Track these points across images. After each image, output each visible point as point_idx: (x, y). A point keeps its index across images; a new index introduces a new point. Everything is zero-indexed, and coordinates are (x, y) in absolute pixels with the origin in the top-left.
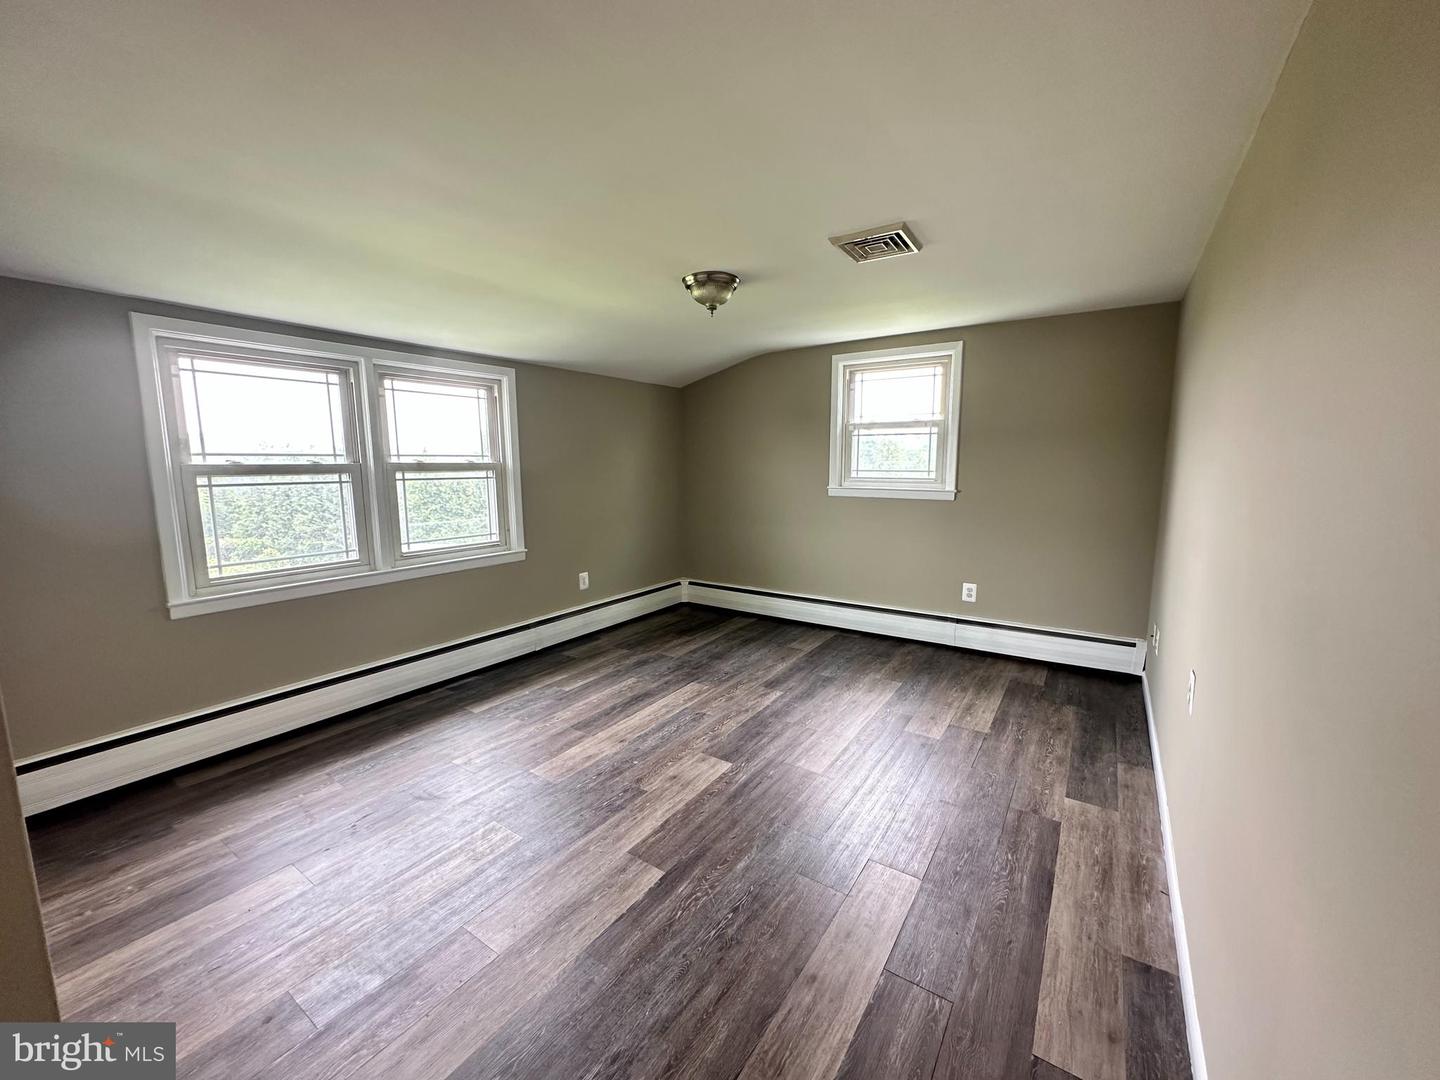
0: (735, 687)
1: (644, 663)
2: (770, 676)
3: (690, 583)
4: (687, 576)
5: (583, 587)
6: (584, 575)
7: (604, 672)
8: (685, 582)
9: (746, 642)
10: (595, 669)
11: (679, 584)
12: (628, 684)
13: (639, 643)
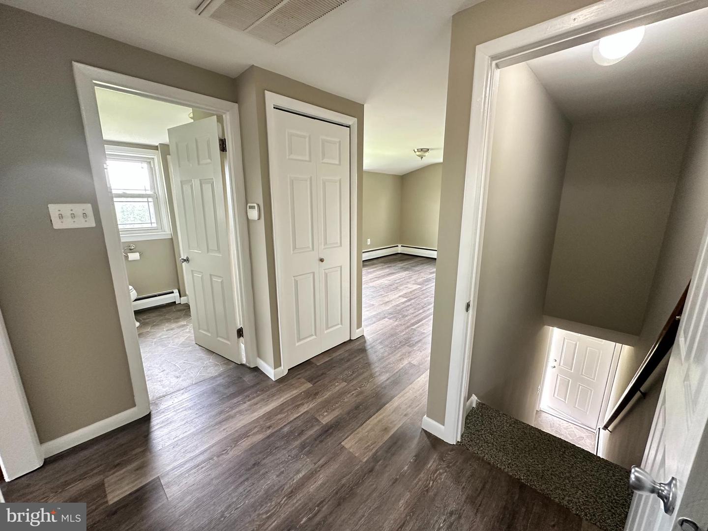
0: (421, 273)
1: (391, 267)
2: (431, 271)
3: (402, 246)
4: (400, 244)
5: (369, 244)
6: (369, 240)
7: (378, 268)
8: (400, 246)
9: (422, 264)
10: (376, 267)
11: (397, 246)
12: (387, 271)
13: (387, 262)
